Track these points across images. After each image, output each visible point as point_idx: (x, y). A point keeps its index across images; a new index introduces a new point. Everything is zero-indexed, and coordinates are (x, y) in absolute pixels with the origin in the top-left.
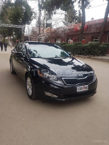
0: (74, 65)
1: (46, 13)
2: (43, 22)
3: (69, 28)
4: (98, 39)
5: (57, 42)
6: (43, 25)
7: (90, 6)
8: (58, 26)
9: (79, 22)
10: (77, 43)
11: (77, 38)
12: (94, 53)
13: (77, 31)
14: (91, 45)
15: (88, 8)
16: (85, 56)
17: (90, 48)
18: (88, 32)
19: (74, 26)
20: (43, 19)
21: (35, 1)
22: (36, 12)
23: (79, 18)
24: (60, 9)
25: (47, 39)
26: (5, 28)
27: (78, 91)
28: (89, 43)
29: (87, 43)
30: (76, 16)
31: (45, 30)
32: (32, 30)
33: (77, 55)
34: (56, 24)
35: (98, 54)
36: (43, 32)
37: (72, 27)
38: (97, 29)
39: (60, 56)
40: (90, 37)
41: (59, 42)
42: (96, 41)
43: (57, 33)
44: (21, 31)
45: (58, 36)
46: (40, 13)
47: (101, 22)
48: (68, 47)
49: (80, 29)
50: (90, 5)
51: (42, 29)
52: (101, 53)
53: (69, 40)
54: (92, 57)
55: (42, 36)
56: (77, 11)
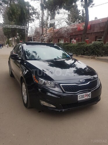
0: (77, 68)
1: (49, 13)
2: (46, 22)
3: (72, 27)
4: (101, 38)
5: (60, 42)
6: (46, 25)
7: (93, 5)
8: (61, 26)
9: (83, 22)
10: (80, 42)
11: (81, 38)
12: (98, 53)
13: (80, 31)
14: (94, 45)
15: (92, 7)
16: (89, 57)
17: (94, 48)
18: (91, 31)
19: (77, 25)
20: (46, 19)
21: (38, 1)
22: (38, 12)
23: (82, 18)
24: (62, 8)
25: (50, 40)
26: (8, 29)
27: (79, 99)
28: (93, 42)
29: (91, 42)
30: (79, 16)
31: (48, 30)
32: (35, 30)
33: (80, 56)
34: (59, 24)
35: (102, 54)
36: (46, 32)
37: (75, 27)
38: (101, 28)
39: (61, 58)
40: (94, 36)
41: (62, 42)
42: (99, 40)
43: (60, 33)
44: (25, 31)
45: (61, 36)
46: (43, 14)
47: (105, 21)
48: (71, 47)
49: (83, 28)
50: (93, 3)
51: (45, 29)
52: (104, 53)
53: (72, 40)
54: (96, 57)
55: (45, 37)
56: (80, 11)
